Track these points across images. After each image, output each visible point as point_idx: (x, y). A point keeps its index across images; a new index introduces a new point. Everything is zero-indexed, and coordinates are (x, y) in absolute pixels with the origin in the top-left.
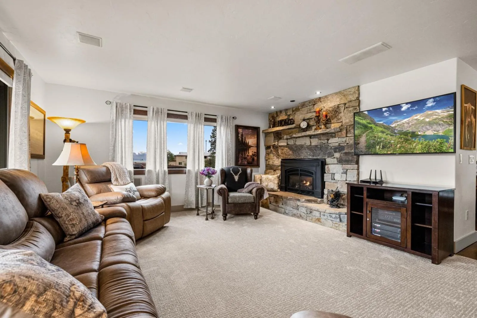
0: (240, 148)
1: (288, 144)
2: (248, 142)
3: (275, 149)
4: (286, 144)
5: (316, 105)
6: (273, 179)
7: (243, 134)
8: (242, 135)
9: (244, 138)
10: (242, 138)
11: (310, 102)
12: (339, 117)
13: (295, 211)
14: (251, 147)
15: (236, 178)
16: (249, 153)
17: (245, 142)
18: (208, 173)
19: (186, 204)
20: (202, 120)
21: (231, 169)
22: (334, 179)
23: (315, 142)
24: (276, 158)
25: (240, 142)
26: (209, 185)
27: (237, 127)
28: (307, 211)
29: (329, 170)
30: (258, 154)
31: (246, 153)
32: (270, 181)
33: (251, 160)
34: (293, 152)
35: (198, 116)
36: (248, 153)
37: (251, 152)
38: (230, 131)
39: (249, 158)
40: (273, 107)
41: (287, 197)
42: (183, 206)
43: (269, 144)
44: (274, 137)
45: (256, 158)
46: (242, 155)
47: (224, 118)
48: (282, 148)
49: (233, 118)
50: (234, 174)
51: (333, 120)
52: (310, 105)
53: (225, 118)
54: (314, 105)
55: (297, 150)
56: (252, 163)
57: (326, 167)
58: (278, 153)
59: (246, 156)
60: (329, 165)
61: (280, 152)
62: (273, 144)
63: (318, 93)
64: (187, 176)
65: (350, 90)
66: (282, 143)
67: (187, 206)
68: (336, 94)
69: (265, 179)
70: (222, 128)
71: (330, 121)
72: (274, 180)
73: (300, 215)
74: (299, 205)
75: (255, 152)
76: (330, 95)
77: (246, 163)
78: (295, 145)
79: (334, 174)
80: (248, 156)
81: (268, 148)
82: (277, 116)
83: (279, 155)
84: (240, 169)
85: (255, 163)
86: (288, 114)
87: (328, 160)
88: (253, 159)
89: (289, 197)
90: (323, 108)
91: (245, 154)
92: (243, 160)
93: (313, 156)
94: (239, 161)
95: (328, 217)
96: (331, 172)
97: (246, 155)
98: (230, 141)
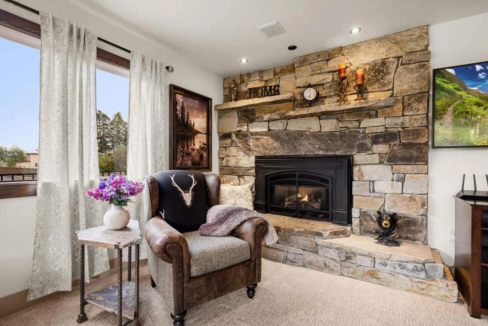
0: (180, 133)
1: (269, 130)
2: (192, 124)
3: (241, 139)
4: (266, 130)
5: (332, 61)
6: (243, 192)
7: (185, 105)
8: (183, 108)
9: (186, 114)
10: (183, 114)
11: (319, 56)
12: (386, 81)
13: (311, 257)
14: (197, 132)
15: (188, 198)
16: (194, 145)
17: (187, 122)
18: (119, 192)
19: (35, 286)
20: (90, 51)
21: (172, 178)
22: (374, 191)
23: (329, 126)
24: (243, 154)
25: (179, 121)
26: (119, 227)
27: (174, 90)
28: (339, 257)
29: (362, 175)
30: (208, 147)
31: (189, 144)
32: (238, 196)
33: (197, 158)
34: (281, 144)
35: (79, 37)
36: (192, 145)
38: (161, 95)
39: (194, 153)
40: (244, 61)
41: (293, 230)
42: (26, 292)
43: (227, 131)
44: (239, 118)
45: (205, 154)
46: (183, 147)
47: (148, 61)
48: (257, 137)
49: (167, 68)
50: (180, 190)
51: (370, 86)
52: (320, 59)
53: (150, 62)
54: (327, 60)
55: (290, 139)
56: (199, 164)
57: (356, 169)
58: (249, 145)
59: (190, 150)
60: (362, 167)
61: (251, 144)
62: (238, 129)
63: (355, 31)
64: (38, 203)
65: (410, 33)
66: (258, 128)
68: (379, 40)
69: (230, 193)
70: (144, 84)
71: (366, 89)
72: (245, 194)
73: (325, 264)
74: (319, 243)
75: (204, 144)
76: (365, 42)
77: (189, 163)
78: (285, 132)
79: (373, 182)
80: (193, 150)
81: (225, 136)
82: (243, 82)
83: (250, 150)
84: (192, 177)
85: (205, 163)
86: (265, 78)
87: (358, 158)
88: (201, 157)
89: (296, 230)
90: (349, 65)
91: (188, 146)
92: (184, 158)
93: (327, 150)
94: (177, 160)
95: (395, 268)
96: (366, 178)
97: (190, 147)
98: (161, 117)
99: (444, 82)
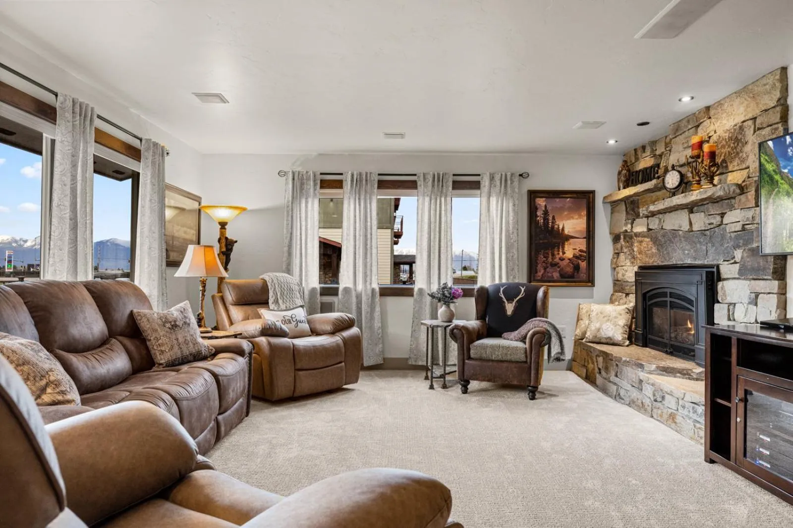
0: (541, 241)
1: (649, 230)
2: (561, 227)
3: (628, 242)
4: (645, 230)
5: (700, 127)
6: (614, 314)
7: (549, 208)
8: (546, 213)
9: (551, 218)
10: (546, 219)
11: (688, 121)
12: (745, 156)
13: (635, 394)
14: (568, 238)
15: (510, 308)
16: (564, 253)
17: (553, 227)
18: (444, 294)
19: (412, 356)
20: (447, 187)
21: (502, 289)
22: (734, 320)
23: (700, 221)
24: (629, 264)
25: (540, 227)
26: (448, 320)
27: (533, 195)
28: (654, 395)
29: (724, 294)
30: (589, 255)
31: (556, 253)
32: (606, 319)
33: (569, 270)
34: (658, 249)
35: (439, 181)
36: (561, 254)
37: (569, 251)
38: (514, 205)
39: (563, 264)
40: (612, 142)
42: (407, 359)
43: (617, 231)
44: (627, 213)
45: (583, 265)
46: (547, 257)
47: (497, 177)
48: (640, 239)
49: (521, 175)
50: (505, 300)
51: (731, 162)
52: (690, 127)
53: (499, 178)
54: (698, 126)
55: (665, 242)
56: (572, 276)
57: (720, 285)
58: (634, 251)
59: (557, 260)
60: (725, 282)
61: (635, 249)
62: (624, 229)
63: (686, 99)
64: (415, 300)
65: (764, 81)
66: (640, 227)
67: (416, 361)
68: (738, 93)
69: (597, 314)
70: (493, 200)
71: (727, 167)
72: (616, 317)
73: (642, 403)
74: (641, 378)
75: (581, 251)
76: (727, 97)
77: (556, 275)
78: (662, 231)
79: (735, 304)
80: (562, 259)
81: (616, 239)
82: (637, 159)
83: (633, 258)
84: (523, 290)
85: (583, 275)
86: (658, 153)
87: (727, 270)
88: (577, 268)
89: (624, 359)
90: (712, 133)
91: (553, 255)
92: (548, 270)
93: (695, 259)
94: (536, 272)
95: (689, 411)
96: (729, 300)
97: (557, 257)
98: (513, 228)
99: (766, 160)
